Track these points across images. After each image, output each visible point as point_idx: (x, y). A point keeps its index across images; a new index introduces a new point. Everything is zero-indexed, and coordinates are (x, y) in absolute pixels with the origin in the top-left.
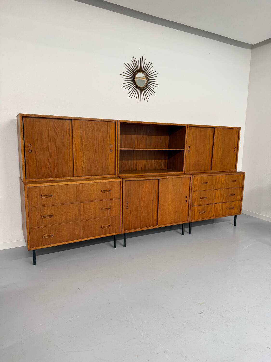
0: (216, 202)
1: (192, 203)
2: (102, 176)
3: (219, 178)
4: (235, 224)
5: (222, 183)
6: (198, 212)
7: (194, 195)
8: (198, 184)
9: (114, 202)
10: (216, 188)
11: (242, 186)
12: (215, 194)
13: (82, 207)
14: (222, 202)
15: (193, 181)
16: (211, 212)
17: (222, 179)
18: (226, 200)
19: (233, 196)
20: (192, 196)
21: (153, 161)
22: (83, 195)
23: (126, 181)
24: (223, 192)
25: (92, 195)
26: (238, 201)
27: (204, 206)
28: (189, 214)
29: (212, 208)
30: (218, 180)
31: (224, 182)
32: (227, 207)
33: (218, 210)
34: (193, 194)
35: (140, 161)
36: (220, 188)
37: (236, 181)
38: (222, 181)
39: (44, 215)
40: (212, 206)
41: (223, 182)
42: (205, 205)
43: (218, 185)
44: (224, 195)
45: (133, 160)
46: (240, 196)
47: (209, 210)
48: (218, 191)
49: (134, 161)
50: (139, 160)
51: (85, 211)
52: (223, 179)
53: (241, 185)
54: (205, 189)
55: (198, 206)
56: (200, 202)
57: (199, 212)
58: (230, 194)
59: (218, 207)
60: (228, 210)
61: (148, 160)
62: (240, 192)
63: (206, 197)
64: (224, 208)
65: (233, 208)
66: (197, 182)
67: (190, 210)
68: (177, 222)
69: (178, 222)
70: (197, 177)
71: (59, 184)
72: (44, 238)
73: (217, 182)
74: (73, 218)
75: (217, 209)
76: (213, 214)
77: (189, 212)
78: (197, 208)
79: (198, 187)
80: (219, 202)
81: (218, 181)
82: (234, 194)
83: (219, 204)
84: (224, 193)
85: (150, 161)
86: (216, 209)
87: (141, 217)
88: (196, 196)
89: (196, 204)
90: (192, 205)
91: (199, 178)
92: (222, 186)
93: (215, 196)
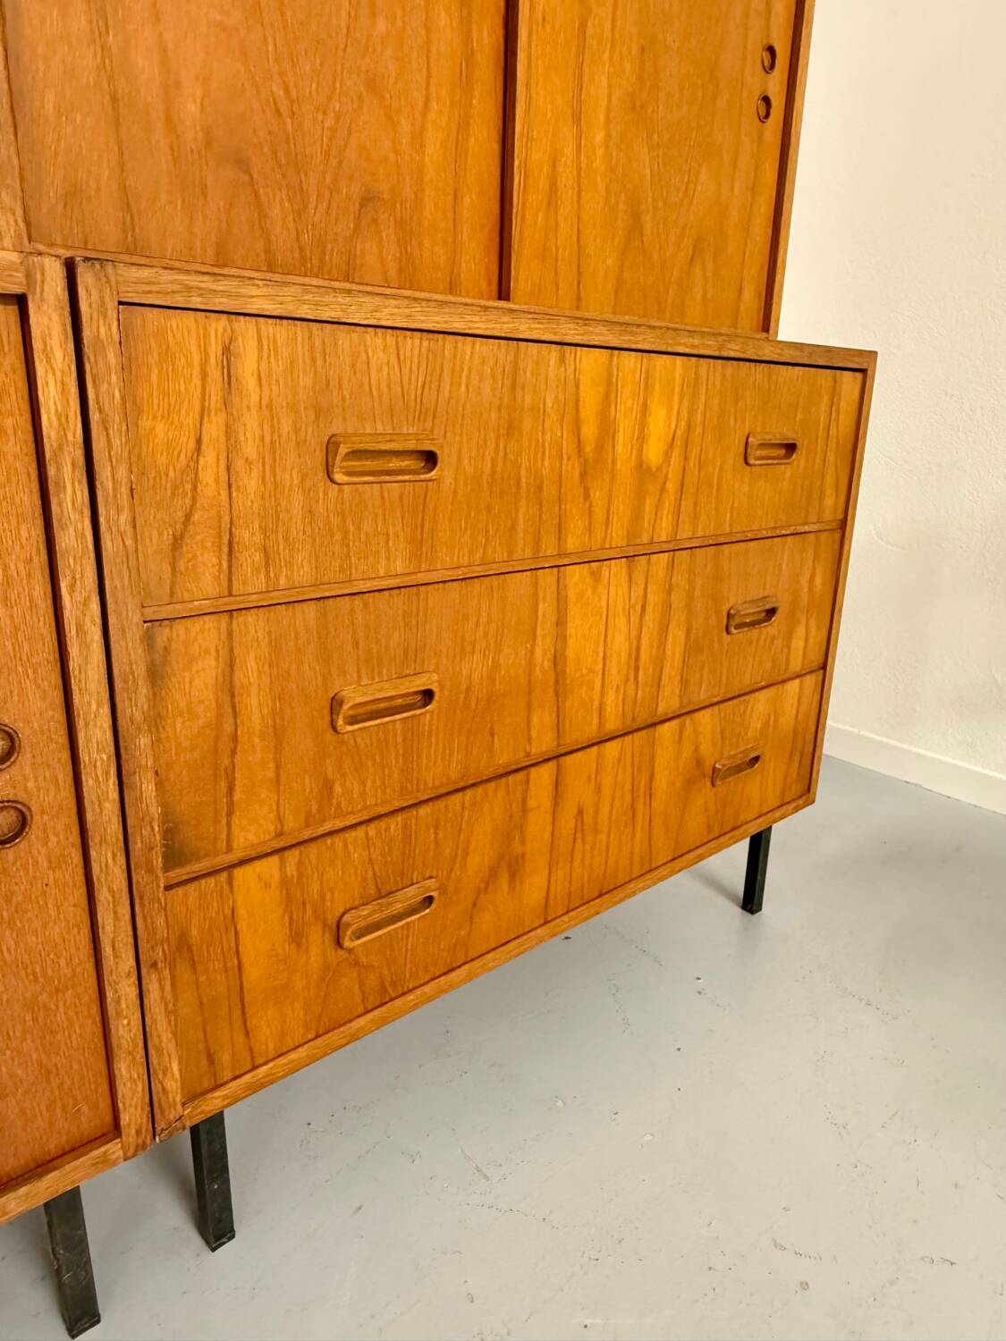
0: (573, 737)
1: (149, 836)
3: (608, 387)
4: (751, 900)
5: (642, 469)
6: (297, 938)
7: (197, 681)
8: (250, 483)
10: (572, 544)
11: (840, 516)
12: (561, 622)
14: (643, 716)
15: (107, 391)
16: (512, 877)
17: (644, 410)
18: (684, 683)
19: (754, 633)
24: (654, 598)
26: (797, 682)
27: (395, 824)
28: (125, 1030)
30: (589, 432)
31: (667, 455)
32: (699, 763)
33: (596, 831)
34: (155, 675)
36: (617, 536)
37: (791, 448)
38: (642, 439)
40: (524, 800)
42: (424, 811)
43: (598, 496)
44: (664, 630)
46: (813, 630)
47: (479, 859)
48: (596, 577)
52: (659, 422)
54: (399, 566)
55: (293, 857)
56: (328, 786)
57: (317, 941)
58: (729, 615)
59: (598, 789)
60: (705, 796)
62: (818, 581)
63: (428, 695)
64: (662, 782)
65: (757, 759)
67: (120, 964)
73: (589, 449)
75: (588, 819)
77: (123, 991)
79: (248, 536)
80: (612, 724)
81: (600, 446)
82: (771, 612)
83: (612, 748)
84: (667, 606)
86: (580, 812)
88: (230, 691)
89: (249, 832)
90: (173, 857)
91: (247, 366)
92: (649, 504)
93: (558, 660)
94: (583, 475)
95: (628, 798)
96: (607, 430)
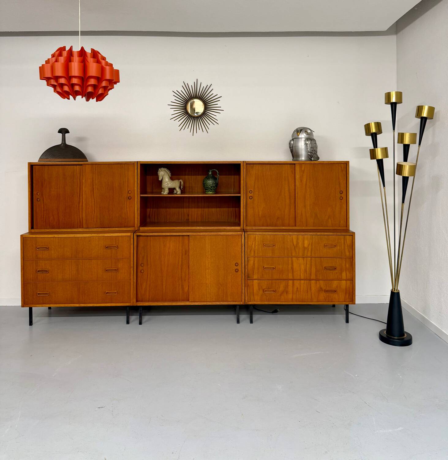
0: (296, 278)
1: (246, 274)
2: (117, 229)
3: (298, 239)
4: (347, 321)
5: (304, 247)
6: (259, 289)
7: (251, 262)
8: (257, 247)
9: (122, 263)
10: (293, 255)
11: (351, 255)
12: (292, 264)
13: (81, 265)
14: (308, 278)
15: (246, 241)
16: (286, 293)
17: (304, 241)
18: (316, 276)
19: (332, 271)
20: (246, 263)
21: (214, 210)
22: (82, 250)
23: (137, 236)
24: (308, 263)
25: (93, 252)
26: (345, 281)
27: (270, 281)
28: (243, 291)
29: (287, 286)
30: (295, 243)
31: (309, 246)
32: (321, 288)
33: (300, 292)
34: (248, 261)
35: (194, 209)
36: (301, 255)
37: (335, 246)
38: (304, 244)
39: (38, 270)
40: (288, 284)
41: (306, 245)
42: (274, 281)
43: (297, 250)
44: (311, 268)
45: (183, 208)
46: (348, 273)
47: (281, 289)
48: (298, 259)
49: (185, 209)
50: (192, 208)
51: (84, 269)
52: (306, 242)
53: (347, 254)
54: (271, 255)
55: (259, 281)
56: (263, 275)
57: (261, 292)
58: (325, 267)
59: (300, 286)
60: (324, 294)
61: (206, 208)
62: (347, 266)
63: (274, 268)
64: (313, 289)
65: (336, 291)
66: (254, 243)
67: (243, 285)
68: (222, 301)
69: (224, 301)
70: (255, 236)
71: (55, 237)
72: (38, 295)
73: (295, 245)
74: (70, 277)
75: (299, 290)
76: (290, 296)
78: (258, 283)
79: (256, 251)
80: (302, 278)
81: (297, 244)
82: (335, 269)
83: (302, 281)
84: (311, 264)
85: (210, 209)
86: (297, 288)
87: (164, 286)
88: (254, 264)
89: (255, 277)
90: (248, 277)
91: (257, 238)
92: (306, 252)
93: (292, 268)
94: (294, 248)
95: (306, 289)
96: (298, 243)
